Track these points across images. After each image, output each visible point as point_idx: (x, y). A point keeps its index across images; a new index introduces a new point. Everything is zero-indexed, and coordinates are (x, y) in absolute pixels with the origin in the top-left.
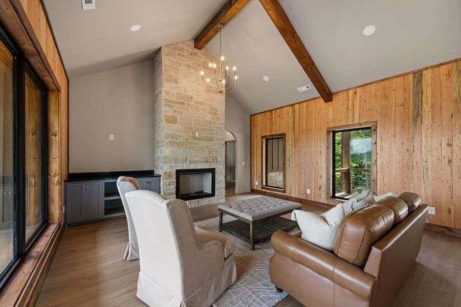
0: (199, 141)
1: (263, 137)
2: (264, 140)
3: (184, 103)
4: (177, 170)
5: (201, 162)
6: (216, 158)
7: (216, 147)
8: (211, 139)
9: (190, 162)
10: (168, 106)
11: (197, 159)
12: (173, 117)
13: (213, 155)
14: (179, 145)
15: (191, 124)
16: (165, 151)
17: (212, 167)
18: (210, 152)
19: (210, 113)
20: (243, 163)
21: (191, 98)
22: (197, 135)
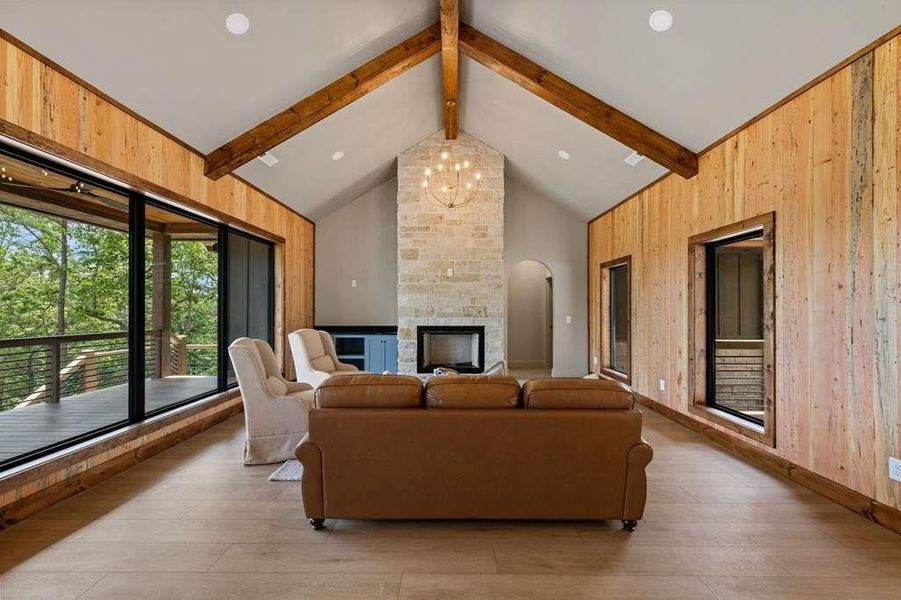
0: (453, 283)
1: (603, 266)
2: (606, 272)
3: (429, 228)
4: (418, 327)
5: (457, 315)
6: (485, 309)
7: (484, 290)
8: (476, 278)
9: (439, 315)
10: (407, 236)
11: (448, 310)
12: (412, 250)
13: (479, 304)
14: (421, 289)
15: (439, 257)
16: (403, 300)
17: (476, 324)
18: (473, 300)
19: (473, 235)
20: (569, 319)
21: (441, 218)
22: (450, 273)
